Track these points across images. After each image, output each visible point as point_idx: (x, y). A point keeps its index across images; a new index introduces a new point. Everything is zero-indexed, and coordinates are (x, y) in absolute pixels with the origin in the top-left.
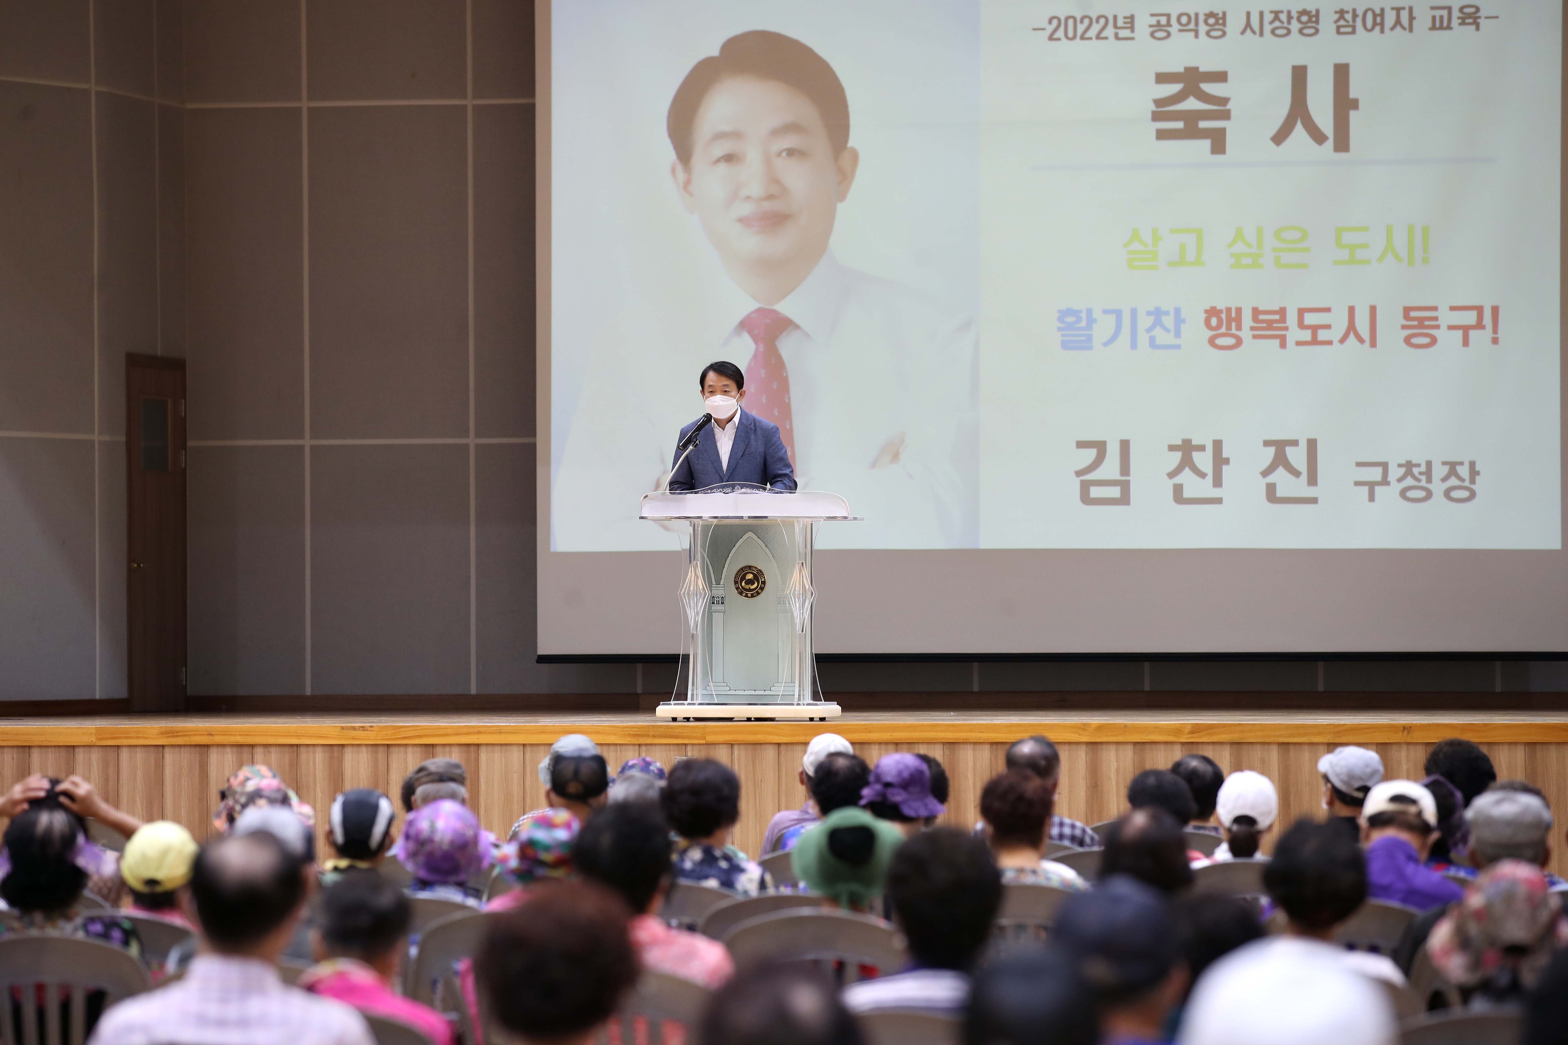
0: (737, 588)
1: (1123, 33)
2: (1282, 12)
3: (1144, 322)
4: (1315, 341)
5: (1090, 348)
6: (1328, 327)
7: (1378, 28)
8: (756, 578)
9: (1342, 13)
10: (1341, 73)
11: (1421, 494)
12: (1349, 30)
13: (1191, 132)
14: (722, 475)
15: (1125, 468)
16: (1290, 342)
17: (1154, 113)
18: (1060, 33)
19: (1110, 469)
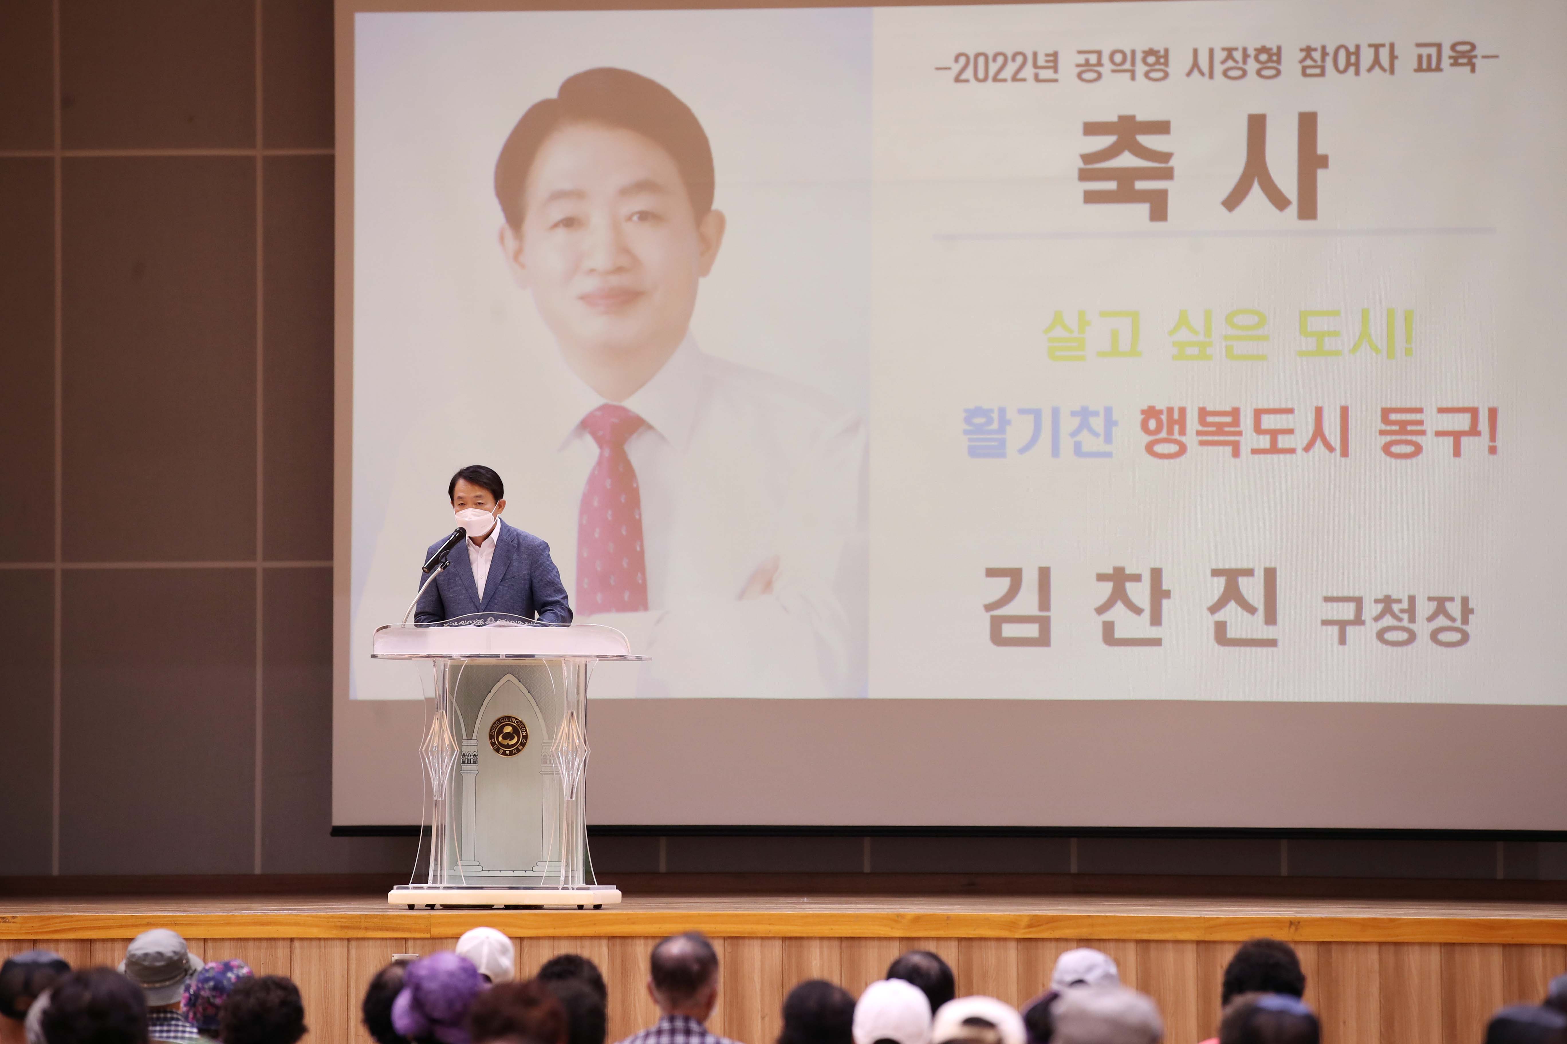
0: (493, 744)
1: (1045, 74)
2: (1236, 49)
3: (1068, 424)
4: (1274, 449)
5: (1003, 455)
6: (1291, 431)
7: (1352, 69)
8: (516, 731)
9: (1308, 51)
10: (1308, 123)
11: (1403, 636)
12: (1318, 71)
13: (1124, 194)
14: (477, 604)
15: (1045, 602)
16: (1245, 450)
17: (1081, 171)
18: (969, 74)
19: (1026, 602)
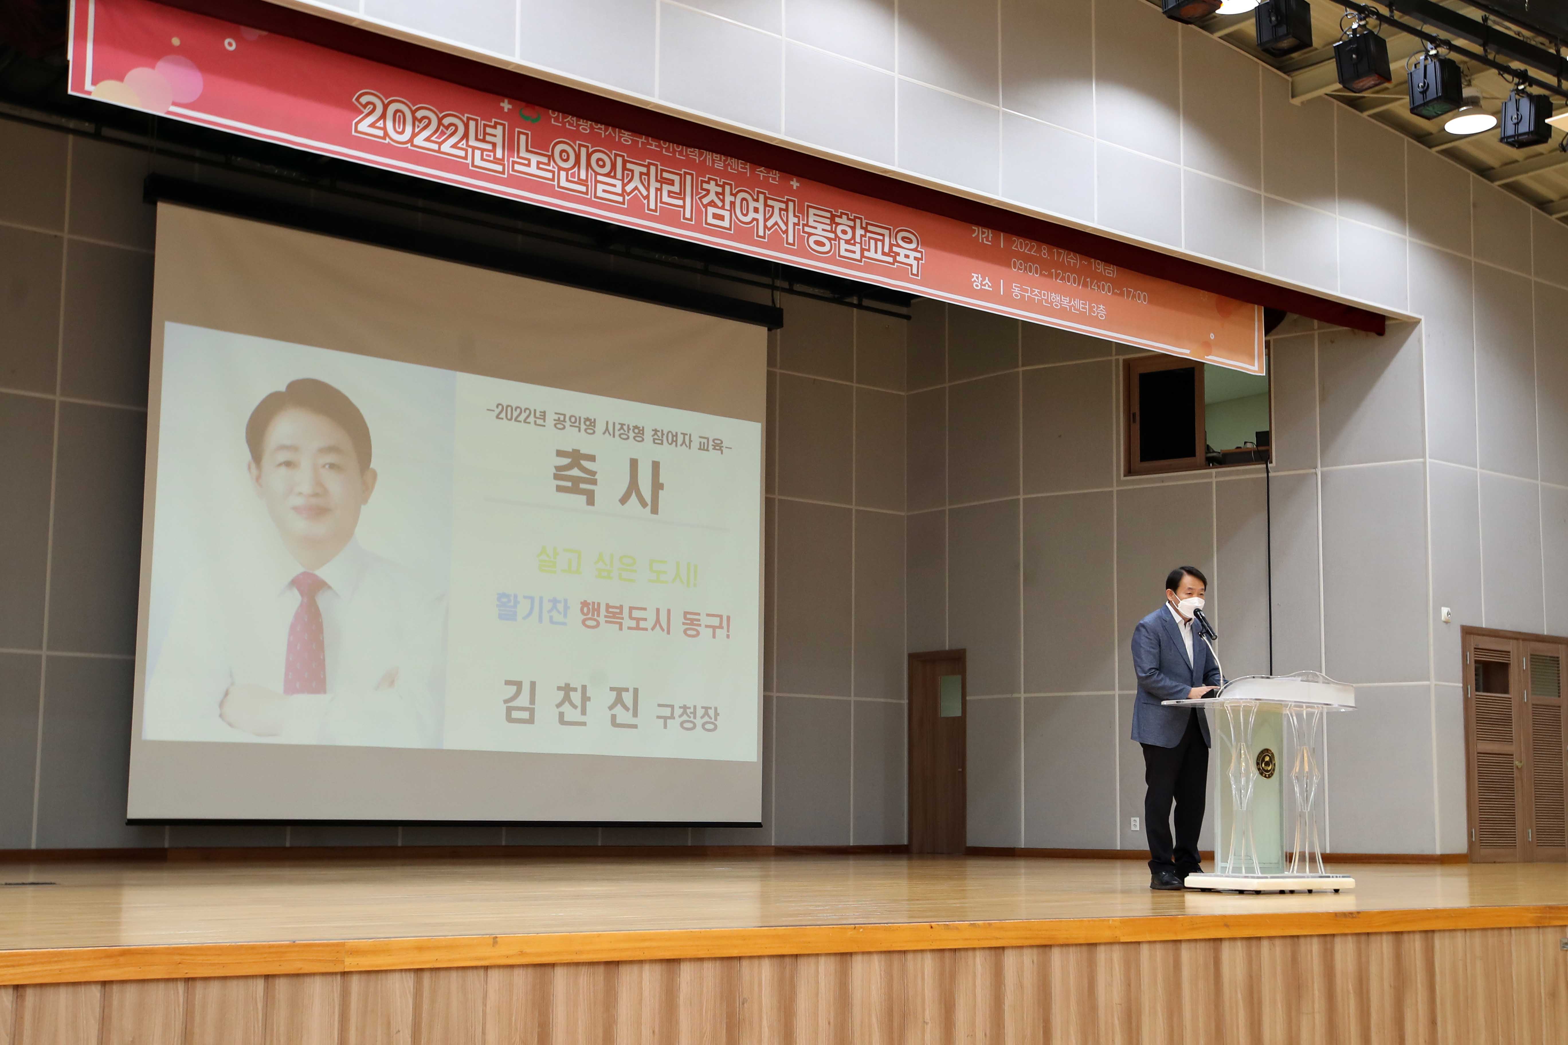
1: (540, 422)
2: (625, 425)
3: (547, 606)
4: (638, 628)
5: (515, 620)
6: (645, 619)
7: (674, 443)
9: (656, 431)
10: (656, 466)
11: (691, 726)
12: (660, 442)
13: (575, 490)
15: (532, 701)
16: (625, 627)
17: (554, 474)
18: (503, 415)
19: (523, 700)
